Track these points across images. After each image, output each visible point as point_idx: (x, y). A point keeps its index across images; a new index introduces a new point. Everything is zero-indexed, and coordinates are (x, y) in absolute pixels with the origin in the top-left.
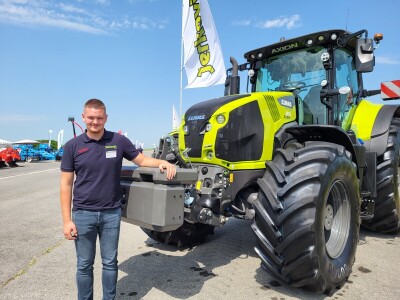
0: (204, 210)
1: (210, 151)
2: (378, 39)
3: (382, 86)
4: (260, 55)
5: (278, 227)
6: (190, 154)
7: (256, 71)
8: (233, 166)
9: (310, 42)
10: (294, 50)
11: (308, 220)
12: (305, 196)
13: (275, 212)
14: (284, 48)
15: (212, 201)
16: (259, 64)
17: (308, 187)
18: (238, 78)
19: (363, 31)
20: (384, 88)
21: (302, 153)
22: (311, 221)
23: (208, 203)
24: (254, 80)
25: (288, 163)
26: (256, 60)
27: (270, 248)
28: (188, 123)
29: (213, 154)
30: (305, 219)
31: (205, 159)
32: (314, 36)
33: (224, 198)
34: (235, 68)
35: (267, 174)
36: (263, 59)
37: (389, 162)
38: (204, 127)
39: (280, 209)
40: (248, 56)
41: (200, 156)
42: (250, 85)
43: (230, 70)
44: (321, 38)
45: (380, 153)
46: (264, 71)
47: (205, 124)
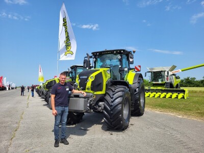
1: (89, 88)
2: (134, 52)
3: (135, 67)
4: (98, 54)
5: (112, 110)
7: (96, 59)
8: (95, 93)
9: (115, 52)
11: (119, 107)
13: (110, 106)
15: (89, 104)
16: (97, 57)
19: (130, 52)
22: (121, 108)
24: (95, 62)
25: (113, 92)
26: (96, 55)
27: (109, 117)
31: (87, 91)
33: (93, 103)
34: (88, 57)
35: (107, 95)
37: (138, 92)
38: (87, 80)
39: (112, 105)
40: (93, 53)
41: (85, 90)
43: (86, 57)
44: (118, 51)
46: (99, 59)
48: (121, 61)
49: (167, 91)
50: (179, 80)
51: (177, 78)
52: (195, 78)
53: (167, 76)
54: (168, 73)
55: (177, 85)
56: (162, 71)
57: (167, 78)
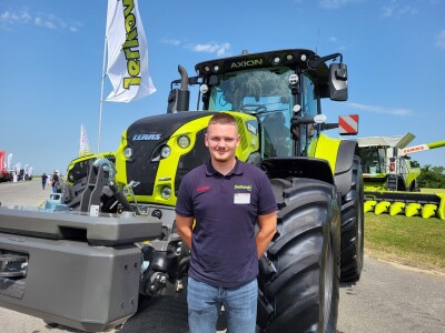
0: (156, 276)
1: (168, 186)
3: (341, 119)
4: (217, 68)
6: (137, 191)
7: (210, 87)
9: (277, 60)
10: (258, 67)
12: (306, 253)
14: (246, 63)
15: (167, 260)
16: (214, 79)
17: (309, 241)
18: (188, 93)
19: (337, 55)
20: (342, 123)
21: (294, 193)
23: (160, 263)
24: (206, 99)
26: (212, 73)
28: (131, 143)
29: (172, 190)
30: (308, 287)
31: (157, 197)
32: (282, 54)
33: (184, 255)
34: (185, 81)
36: (219, 73)
37: (352, 203)
38: (160, 151)
39: (274, 273)
40: (200, 67)
41: (151, 194)
42: (202, 104)
43: (176, 82)
44: (290, 57)
45: (343, 193)
47: (160, 146)
48: (296, 91)
49: (393, 198)
50: (417, 172)
51: (414, 165)
52: (441, 169)
53: (393, 160)
54: (395, 153)
55: (413, 182)
56: (380, 147)
57: (392, 165)
